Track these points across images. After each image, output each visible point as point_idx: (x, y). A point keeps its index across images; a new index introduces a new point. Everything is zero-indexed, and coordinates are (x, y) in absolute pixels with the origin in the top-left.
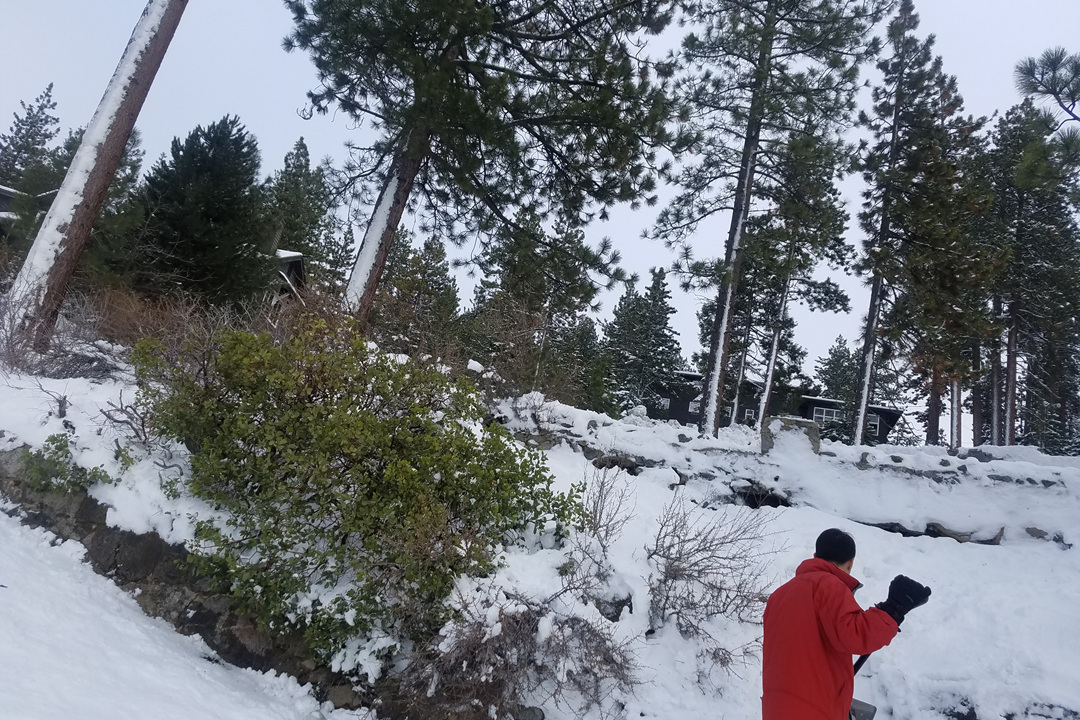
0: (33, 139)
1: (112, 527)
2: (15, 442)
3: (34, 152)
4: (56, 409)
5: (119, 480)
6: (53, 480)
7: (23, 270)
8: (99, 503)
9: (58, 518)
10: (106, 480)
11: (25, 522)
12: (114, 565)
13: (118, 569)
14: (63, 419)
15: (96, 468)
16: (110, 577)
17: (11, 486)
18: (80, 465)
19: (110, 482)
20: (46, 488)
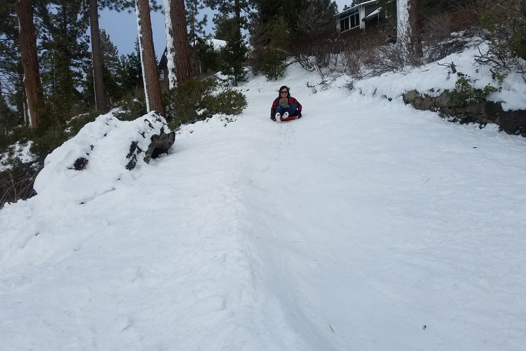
1: (507, 111)
2: (440, 91)
4: (451, 70)
5: (501, 88)
6: (467, 100)
7: (398, 25)
8: (495, 103)
9: (477, 116)
10: (494, 90)
11: (462, 123)
12: (517, 128)
13: (520, 129)
14: (456, 73)
15: (486, 87)
16: (518, 134)
17: (448, 110)
18: (477, 89)
19: (496, 90)
20: (465, 105)
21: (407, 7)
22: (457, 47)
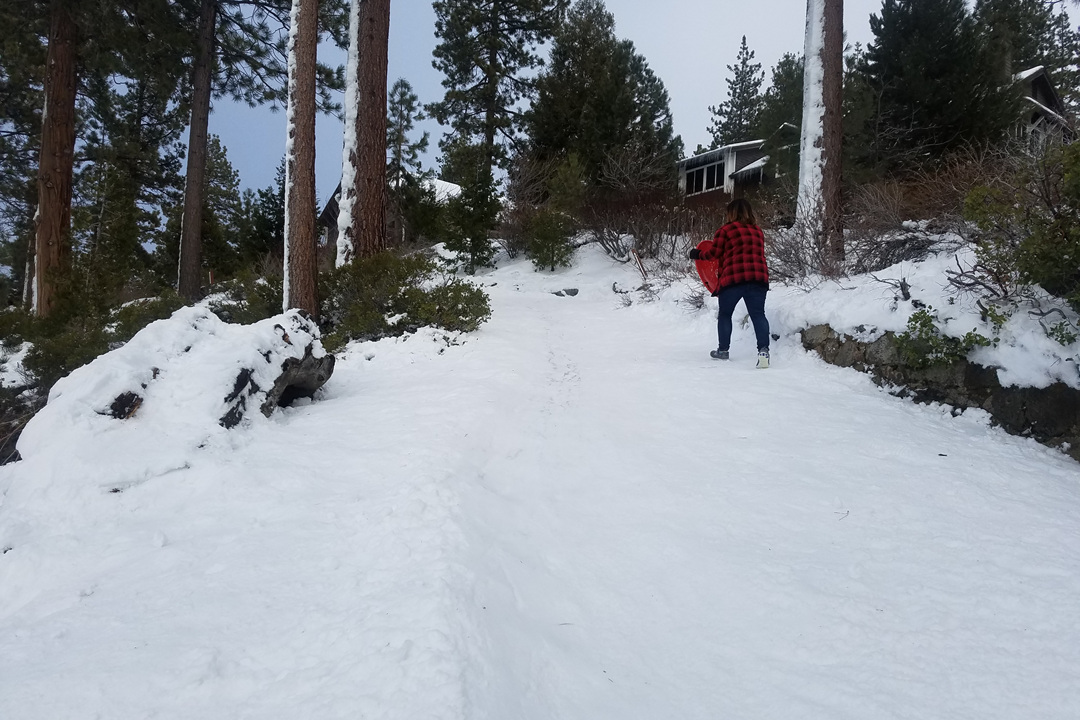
0: (748, 93)
1: (1009, 386)
2: (877, 333)
3: (752, 104)
4: (900, 293)
5: (997, 340)
6: (930, 356)
7: (800, 194)
8: (984, 367)
9: (948, 391)
10: (983, 342)
11: (917, 400)
12: (1027, 424)
13: (1033, 426)
14: (910, 301)
15: (969, 334)
16: (1027, 436)
17: (890, 371)
18: (950, 335)
19: (988, 344)
20: (925, 366)
21: (819, 161)
22: (913, 249)
